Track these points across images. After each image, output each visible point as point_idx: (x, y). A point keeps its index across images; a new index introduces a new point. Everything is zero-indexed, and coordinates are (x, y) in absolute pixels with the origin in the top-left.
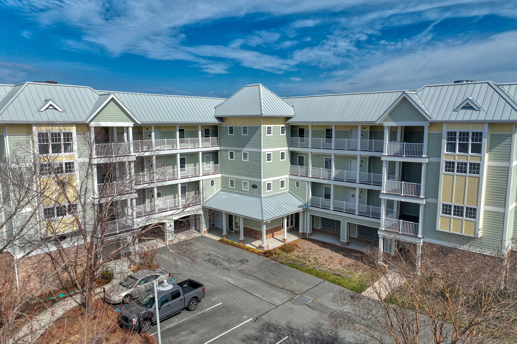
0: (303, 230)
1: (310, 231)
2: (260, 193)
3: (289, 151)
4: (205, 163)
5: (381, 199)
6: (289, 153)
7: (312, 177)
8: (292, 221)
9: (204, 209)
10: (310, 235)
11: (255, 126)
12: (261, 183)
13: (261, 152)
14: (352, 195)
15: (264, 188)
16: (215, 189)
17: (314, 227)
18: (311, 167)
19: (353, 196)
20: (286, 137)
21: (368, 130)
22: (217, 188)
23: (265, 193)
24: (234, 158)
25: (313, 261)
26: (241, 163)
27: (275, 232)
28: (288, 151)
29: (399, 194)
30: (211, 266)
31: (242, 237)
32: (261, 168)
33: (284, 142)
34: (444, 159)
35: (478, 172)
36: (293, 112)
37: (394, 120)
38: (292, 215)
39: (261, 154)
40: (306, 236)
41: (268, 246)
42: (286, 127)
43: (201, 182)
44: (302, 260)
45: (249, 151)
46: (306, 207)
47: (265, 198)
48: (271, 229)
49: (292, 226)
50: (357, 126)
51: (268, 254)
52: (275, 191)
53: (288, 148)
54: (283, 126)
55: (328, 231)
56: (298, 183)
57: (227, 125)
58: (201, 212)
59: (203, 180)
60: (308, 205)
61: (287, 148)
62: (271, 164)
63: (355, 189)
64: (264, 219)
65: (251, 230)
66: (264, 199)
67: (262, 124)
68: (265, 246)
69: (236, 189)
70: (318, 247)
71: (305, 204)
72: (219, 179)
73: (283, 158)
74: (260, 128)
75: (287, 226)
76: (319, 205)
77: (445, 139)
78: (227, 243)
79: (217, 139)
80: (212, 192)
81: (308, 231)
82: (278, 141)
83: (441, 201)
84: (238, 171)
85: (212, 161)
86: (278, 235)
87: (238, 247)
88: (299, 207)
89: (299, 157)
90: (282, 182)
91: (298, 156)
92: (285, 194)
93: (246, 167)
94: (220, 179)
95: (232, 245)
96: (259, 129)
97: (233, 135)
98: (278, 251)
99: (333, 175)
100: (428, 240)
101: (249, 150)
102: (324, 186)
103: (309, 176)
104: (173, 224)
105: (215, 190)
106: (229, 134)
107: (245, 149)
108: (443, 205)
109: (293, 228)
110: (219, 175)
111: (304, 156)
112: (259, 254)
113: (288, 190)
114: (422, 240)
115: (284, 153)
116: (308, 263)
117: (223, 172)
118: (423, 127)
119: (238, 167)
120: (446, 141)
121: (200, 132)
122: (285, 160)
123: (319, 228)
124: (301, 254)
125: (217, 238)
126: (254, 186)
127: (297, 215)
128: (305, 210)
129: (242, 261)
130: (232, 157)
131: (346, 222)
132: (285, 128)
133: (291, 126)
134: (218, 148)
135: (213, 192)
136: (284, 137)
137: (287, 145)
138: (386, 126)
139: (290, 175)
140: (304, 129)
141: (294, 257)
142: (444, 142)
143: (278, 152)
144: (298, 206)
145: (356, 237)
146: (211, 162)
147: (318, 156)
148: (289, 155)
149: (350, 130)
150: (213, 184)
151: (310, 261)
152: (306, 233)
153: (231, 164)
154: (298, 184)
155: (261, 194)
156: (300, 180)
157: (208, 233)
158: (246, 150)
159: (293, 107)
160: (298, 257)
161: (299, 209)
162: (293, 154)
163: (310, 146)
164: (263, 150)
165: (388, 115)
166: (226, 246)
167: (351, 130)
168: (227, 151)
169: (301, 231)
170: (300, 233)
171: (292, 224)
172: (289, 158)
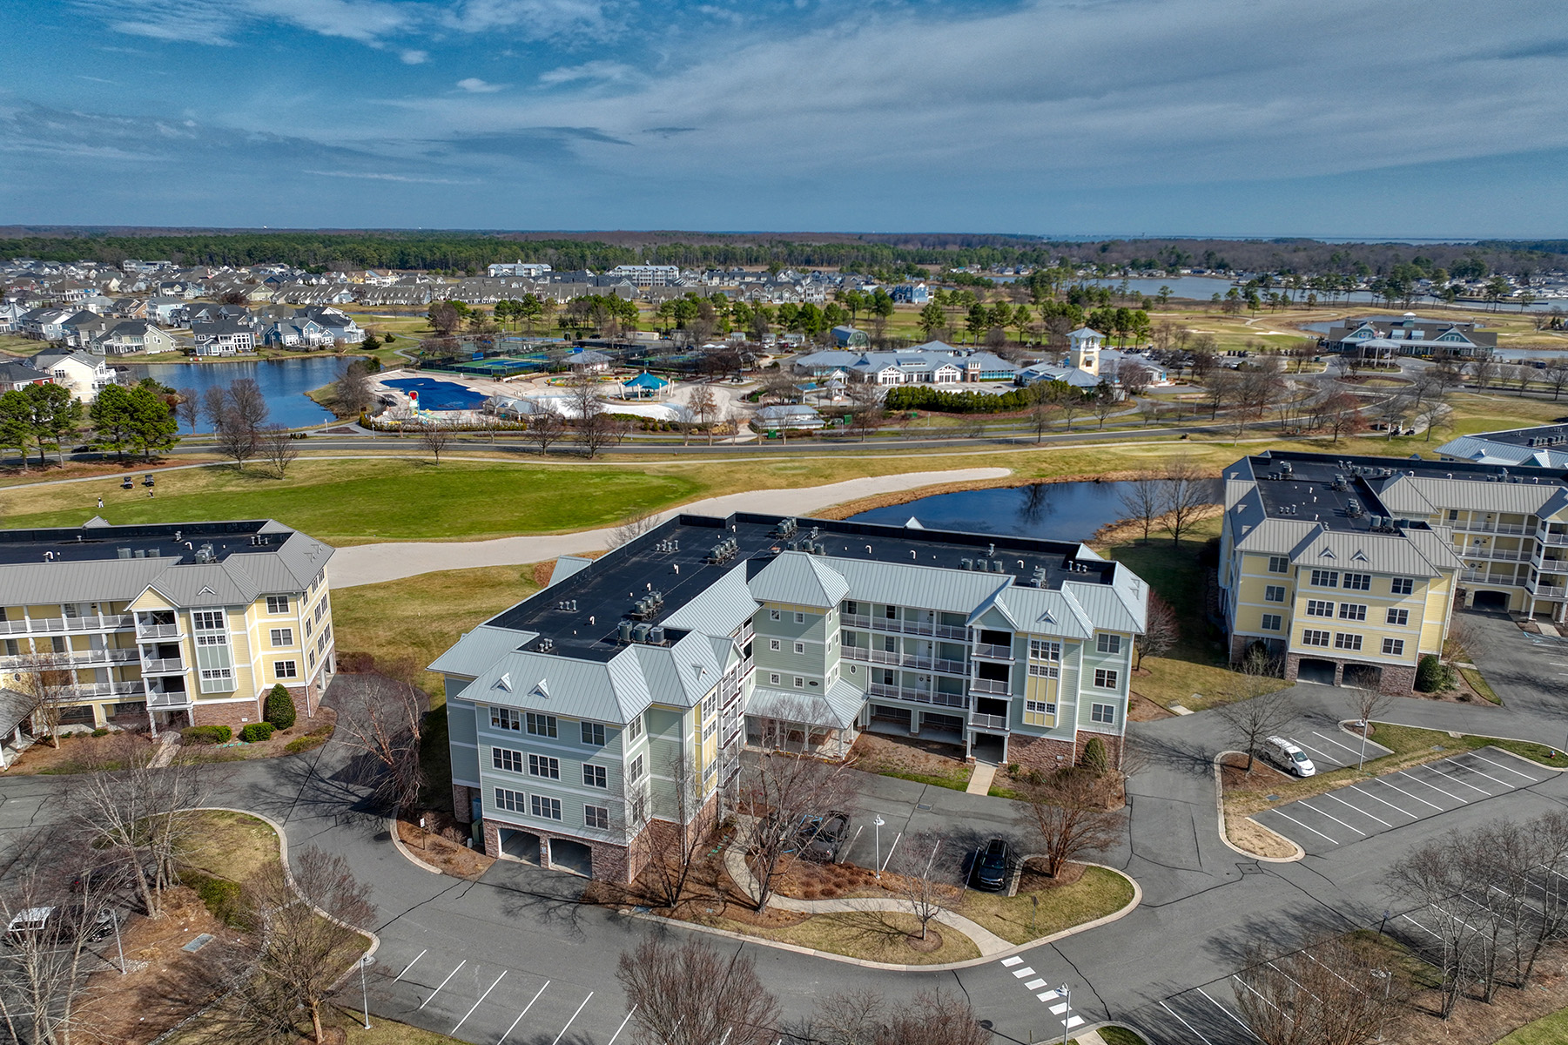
6: (841, 634)
7: (873, 662)
12: (823, 679)
13: (824, 645)
15: (827, 685)
18: (872, 650)
20: (840, 619)
22: (752, 688)
23: (827, 690)
24: (779, 648)
25: (900, 763)
26: (792, 655)
29: (987, 691)
34: (1029, 664)
35: (1057, 675)
37: (984, 624)
40: (866, 729)
44: (888, 764)
45: (805, 642)
46: (869, 698)
47: (828, 696)
50: (932, 611)
55: (896, 722)
57: (768, 607)
60: (871, 695)
61: (840, 630)
62: (830, 654)
67: (826, 613)
69: (782, 686)
71: (865, 693)
73: (837, 642)
74: (824, 618)
77: (1029, 646)
82: (836, 625)
83: (1027, 699)
84: (787, 664)
92: (840, 683)
93: (799, 660)
94: (755, 673)
97: (779, 620)
99: (902, 660)
100: (1013, 731)
103: (868, 660)
106: (771, 620)
107: (798, 639)
108: (1028, 702)
110: (755, 669)
113: (840, 676)
114: (1009, 732)
115: (839, 636)
116: (897, 767)
117: (759, 664)
118: (1010, 634)
119: (786, 660)
126: (814, 683)
130: (775, 647)
131: (918, 711)
134: (754, 636)
137: (841, 626)
139: (842, 657)
141: (876, 761)
142: (1030, 649)
143: (835, 635)
151: (897, 764)
153: (773, 655)
154: (854, 668)
155: (824, 693)
156: (856, 665)
159: (844, 575)
160: (880, 760)
161: (863, 702)
162: (844, 635)
164: (826, 641)
165: (979, 619)
168: (767, 639)
172: (841, 638)
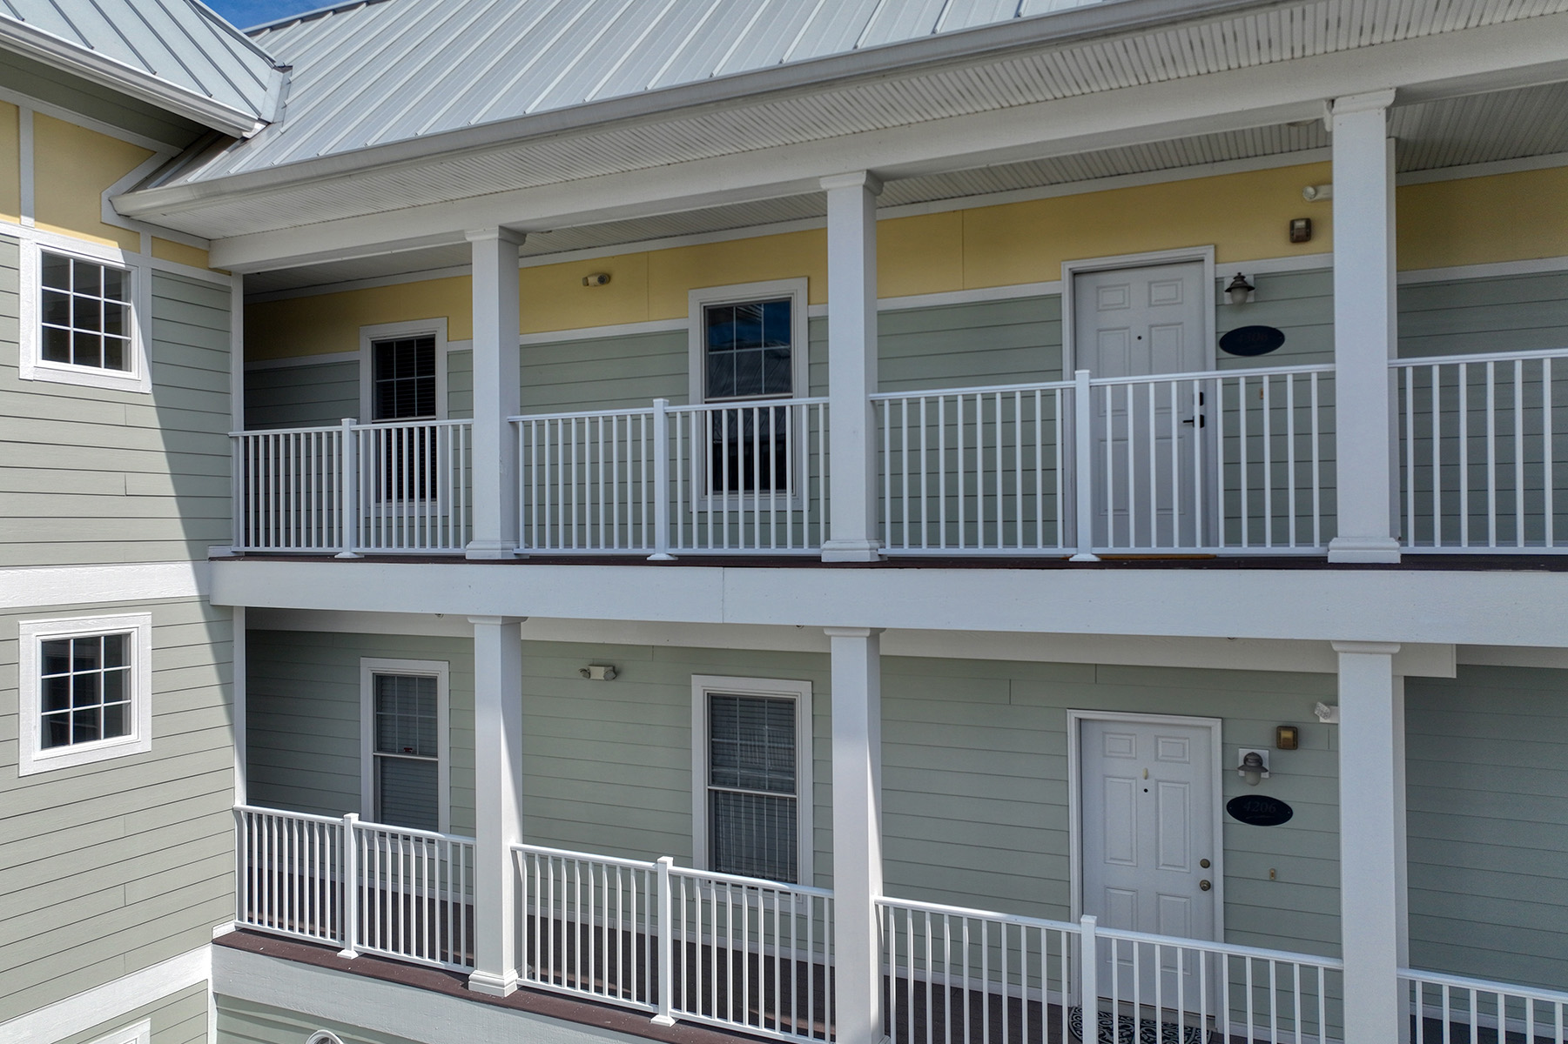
3: (217, 614)
6: (219, 644)
7: (525, 998)
18: (511, 837)
28: (197, 613)
53: (203, 581)
61: (170, 580)
89: (381, 681)
103: (480, 974)
111: (438, 669)
115: (115, 640)
122: (132, 742)
132: (135, 285)
136: (114, 415)
137: (176, 529)
139: (242, 940)
147: (615, 672)
148: (223, 665)
149: (1063, 287)
159: (284, 68)
163: (489, 531)
167: (1076, 274)
172: (229, 705)
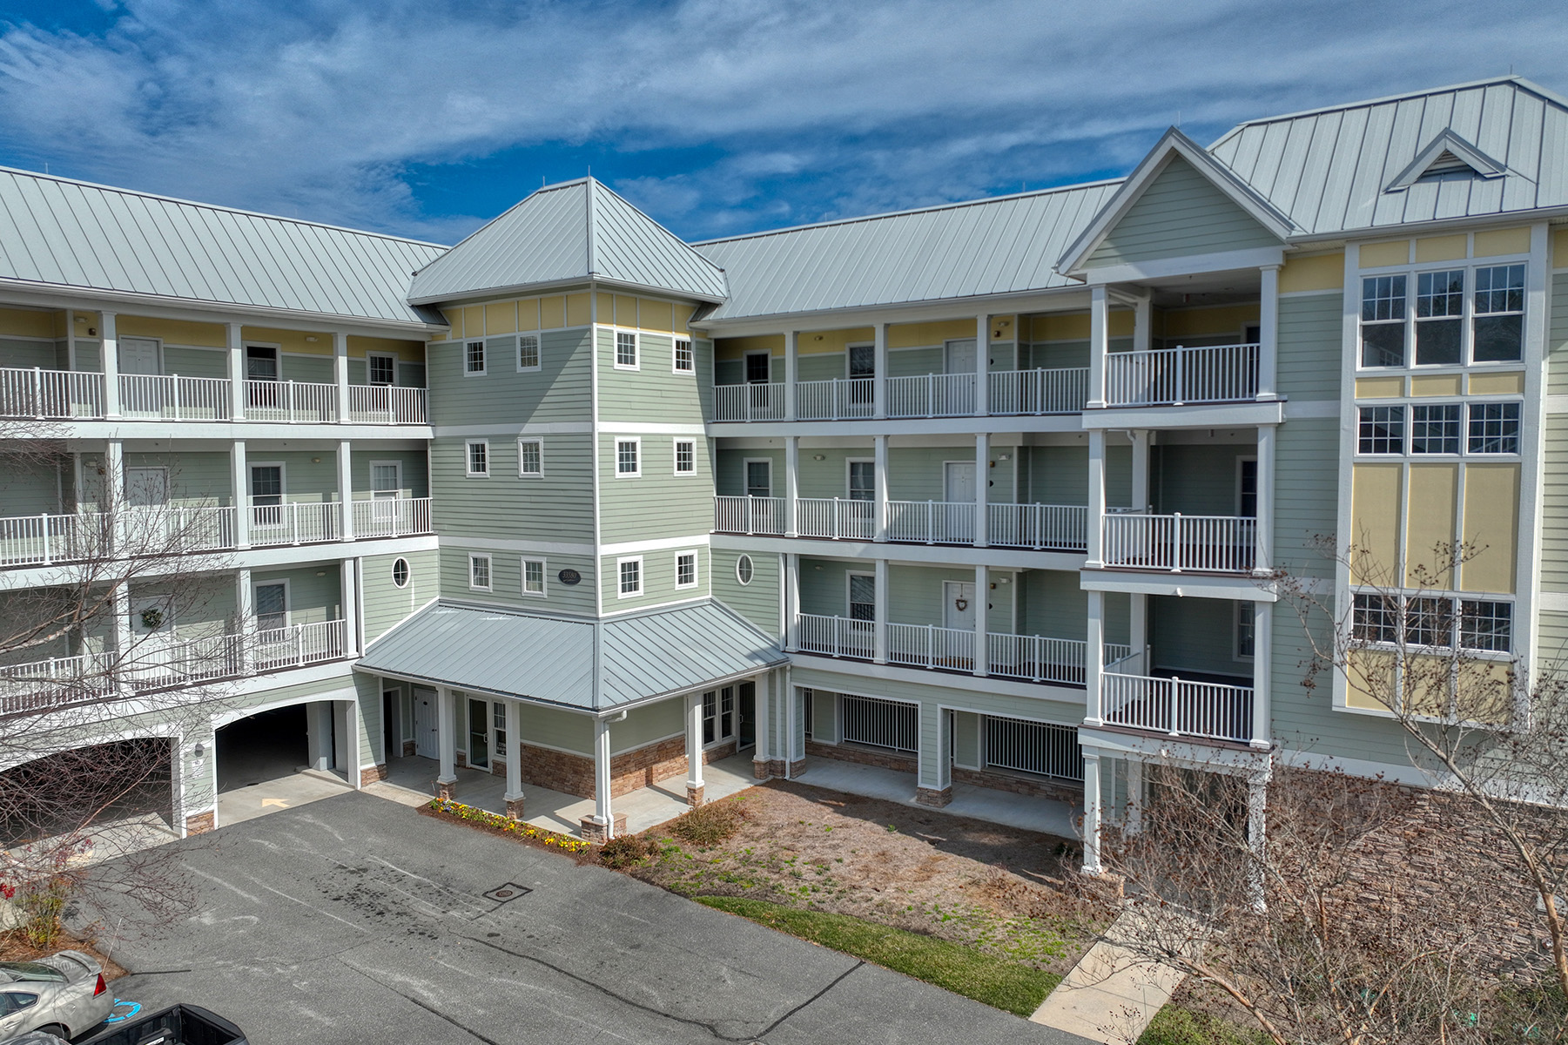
0: (772, 751)
1: (798, 754)
2: (592, 604)
3: (710, 439)
4: (372, 492)
5: (1086, 592)
6: (710, 448)
7: (800, 538)
8: (726, 721)
9: (363, 678)
10: (799, 768)
11: (565, 329)
12: (593, 559)
13: (591, 435)
14: (958, 601)
15: (606, 584)
16: (413, 597)
17: (813, 739)
18: (796, 497)
19: (962, 605)
20: (695, 383)
21: (1012, 338)
22: (421, 594)
23: (611, 600)
24: (488, 466)
25: (809, 875)
26: (516, 486)
27: (660, 765)
28: (704, 439)
29: (1163, 567)
30: (353, 921)
31: (515, 789)
32: (593, 498)
33: (688, 401)
34: (1353, 400)
35: (1514, 441)
36: (723, 288)
37: (1128, 257)
38: (726, 691)
39: (592, 442)
40: (784, 772)
41: (621, 822)
42: (697, 342)
43: (349, 566)
44: (762, 873)
45: (545, 435)
46: (781, 657)
47: (613, 621)
48: (640, 752)
49: (728, 740)
50: (971, 323)
51: (619, 854)
52: (655, 595)
53: (707, 428)
54: (686, 338)
55: (868, 750)
56: (745, 564)
57: (460, 334)
58: (349, 693)
59: (355, 559)
60: (788, 649)
61: (700, 429)
62: (634, 485)
63: (967, 574)
64: (602, 702)
65: (560, 757)
66: (610, 627)
67: (595, 317)
68: (607, 817)
69: (496, 594)
70: (827, 816)
71: (776, 647)
72: (430, 558)
73: (684, 464)
74: (587, 335)
75: (708, 736)
76: (831, 648)
77: (1354, 312)
78: (453, 817)
79: (423, 394)
80: (399, 611)
81: (791, 752)
82: (664, 394)
83: (1347, 584)
84: (504, 517)
85: (404, 487)
86: (671, 777)
87: (498, 830)
88: (753, 656)
89: (750, 464)
90: (685, 563)
91: (746, 461)
92: (699, 610)
93: (533, 499)
94: (436, 558)
95: (472, 825)
96: (583, 342)
97: (484, 373)
98: (665, 842)
99: (883, 522)
100: (1295, 758)
101: (547, 428)
102: (849, 573)
103: (788, 533)
104: (210, 744)
105: (413, 603)
106: (467, 374)
107: (528, 428)
108: (1359, 599)
109: (732, 746)
110: (432, 543)
111: (770, 460)
112: (581, 855)
113: (710, 596)
114: (1268, 761)
115: (690, 444)
116: (788, 886)
117: (446, 527)
118: (1255, 275)
119: (504, 505)
120: (1359, 321)
121: (343, 363)
122: (694, 472)
123: (835, 743)
124: (761, 849)
125: (413, 798)
126: (569, 577)
127: (746, 689)
128: (777, 670)
129: (501, 894)
130: (479, 464)
131: (940, 706)
132: (693, 346)
133: (717, 341)
134: (425, 433)
135: (404, 610)
136: (689, 382)
137: (700, 415)
138: (1098, 286)
139: (716, 533)
140: (765, 357)
141: (730, 863)
142: (1353, 325)
143: (665, 438)
144: (746, 652)
145: (978, 769)
146: (401, 491)
147: (823, 458)
148: (711, 454)
149: (943, 346)
150: (404, 576)
151: (796, 876)
152: (783, 764)
153: (475, 491)
154: (749, 566)
155: (595, 608)
156: (754, 553)
157: (382, 778)
158: (533, 429)
159: (722, 270)
160: (746, 860)
161: (750, 664)
162: (725, 454)
163: (790, 412)
164: (601, 427)
165: (1104, 236)
166: (447, 830)
167: (948, 340)
168: (458, 441)
169: (761, 756)
170: (759, 763)
171: (726, 731)
172: (712, 467)
